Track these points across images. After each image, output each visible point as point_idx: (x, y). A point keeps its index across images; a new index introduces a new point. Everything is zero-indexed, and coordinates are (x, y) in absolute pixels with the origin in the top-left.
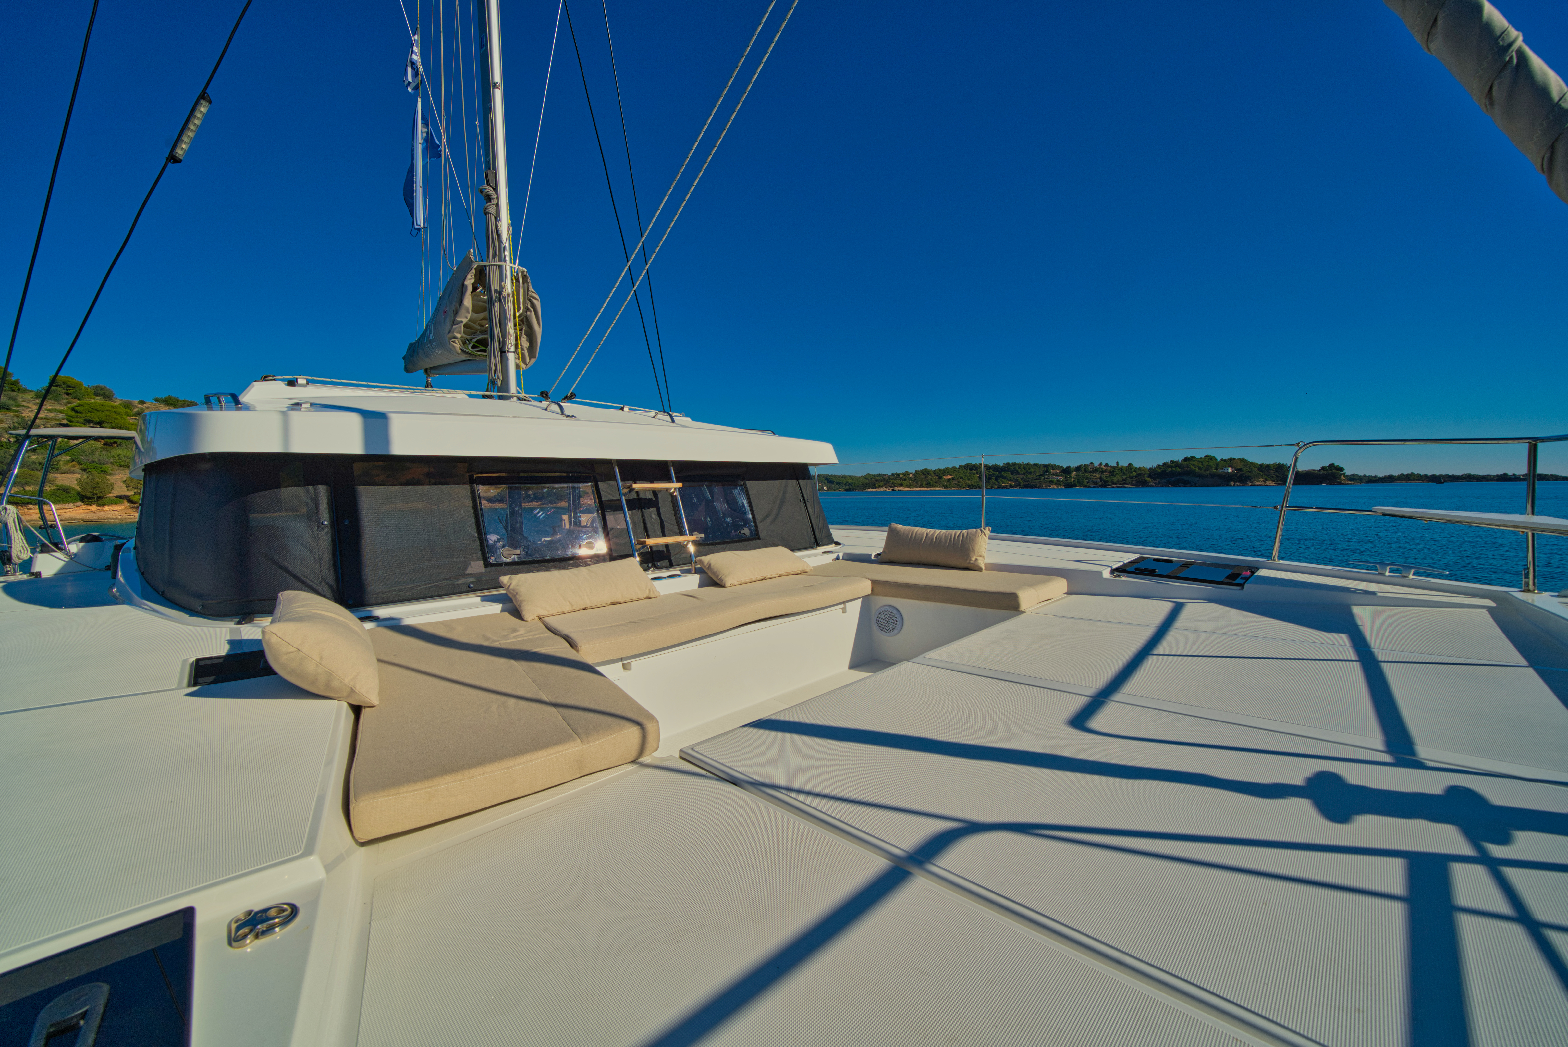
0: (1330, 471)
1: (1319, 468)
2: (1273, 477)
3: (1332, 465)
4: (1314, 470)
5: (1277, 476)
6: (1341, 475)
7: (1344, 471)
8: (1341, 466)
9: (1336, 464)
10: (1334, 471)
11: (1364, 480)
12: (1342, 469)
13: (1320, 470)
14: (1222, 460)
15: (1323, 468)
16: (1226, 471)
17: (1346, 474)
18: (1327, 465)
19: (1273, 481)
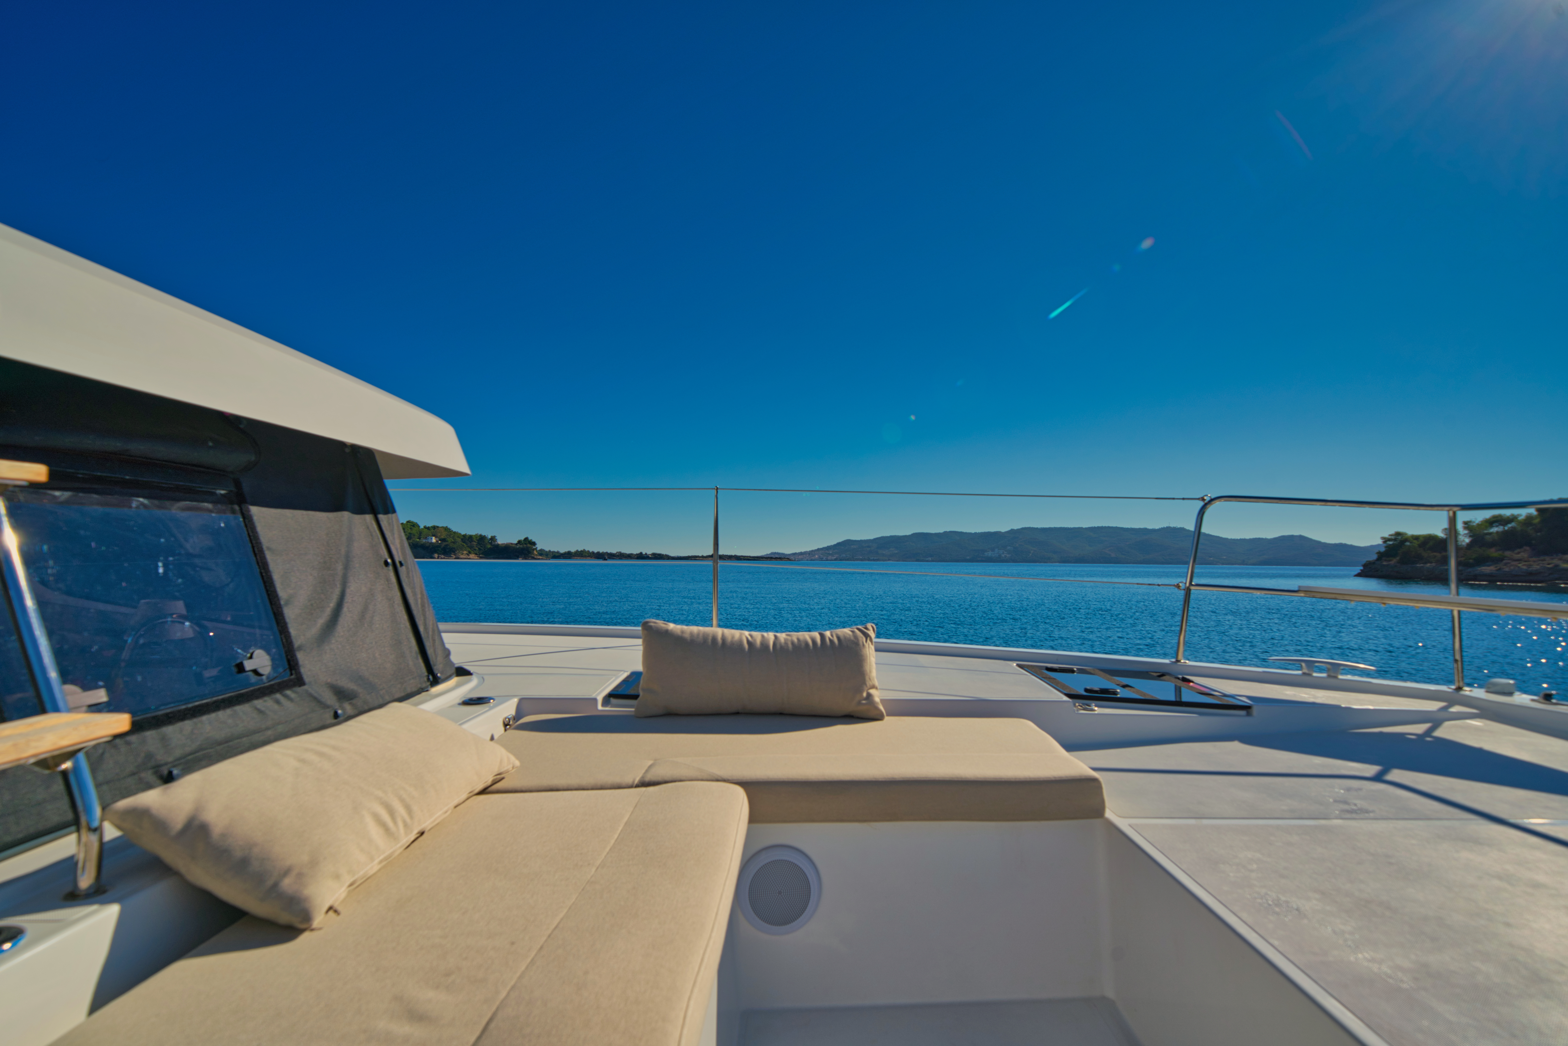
0: (525, 545)
1: (516, 542)
2: (475, 550)
3: (526, 539)
4: (512, 544)
5: (479, 549)
6: (534, 550)
7: (537, 546)
8: (534, 540)
9: (530, 539)
10: (529, 545)
11: (549, 556)
12: (534, 544)
13: (516, 544)
14: (425, 527)
15: (519, 542)
16: (430, 541)
17: (538, 549)
18: (523, 539)
19: (476, 554)
